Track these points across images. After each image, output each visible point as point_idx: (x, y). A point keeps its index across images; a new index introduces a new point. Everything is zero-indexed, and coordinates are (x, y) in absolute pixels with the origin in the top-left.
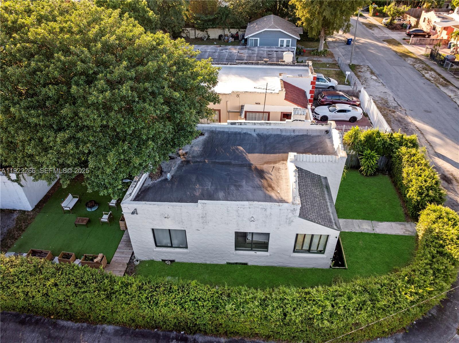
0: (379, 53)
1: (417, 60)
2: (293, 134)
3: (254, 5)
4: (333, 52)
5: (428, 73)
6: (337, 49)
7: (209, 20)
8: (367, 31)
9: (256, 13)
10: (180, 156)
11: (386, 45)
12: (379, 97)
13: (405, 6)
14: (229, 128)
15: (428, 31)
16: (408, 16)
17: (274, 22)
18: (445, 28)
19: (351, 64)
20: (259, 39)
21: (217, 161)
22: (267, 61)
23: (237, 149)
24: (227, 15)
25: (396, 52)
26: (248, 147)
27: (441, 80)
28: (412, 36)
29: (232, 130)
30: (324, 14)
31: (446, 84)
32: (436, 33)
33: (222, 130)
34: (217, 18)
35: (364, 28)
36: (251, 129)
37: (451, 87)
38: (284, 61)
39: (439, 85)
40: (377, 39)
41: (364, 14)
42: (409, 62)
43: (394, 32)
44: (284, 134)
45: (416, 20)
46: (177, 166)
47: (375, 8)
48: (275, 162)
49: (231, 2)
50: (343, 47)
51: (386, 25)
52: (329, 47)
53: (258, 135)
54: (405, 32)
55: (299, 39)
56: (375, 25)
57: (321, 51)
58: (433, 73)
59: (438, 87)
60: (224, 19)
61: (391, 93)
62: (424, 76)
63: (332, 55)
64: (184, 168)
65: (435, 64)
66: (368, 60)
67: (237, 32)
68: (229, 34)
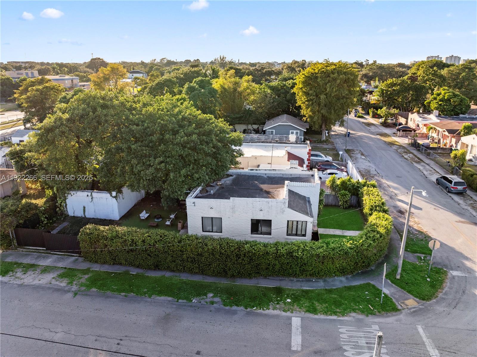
0: (370, 142)
1: (401, 146)
2: (290, 177)
3: (271, 107)
4: (334, 142)
5: (407, 155)
6: (337, 140)
7: (237, 118)
8: (365, 127)
9: (273, 113)
10: (218, 185)
11: (379, 137)
12: (364, 169)
13: (395, 109)
14: (249, 173)
15: (414, 128)
16: (400, 117)
17: (286, 118)
18: (425, 125)
19: (346, 149)
20: (274, 131)
21: (241, 187)
22: (278, 141)
23: (254, 183)
24: (250, 115)
25: (385, 142)
26: (261, 182)
27: (417, 159)
28: (401, 131)
29: (251, 174)
30: (322, 112)
31: (419, 161)
32: (420, 129)
33: (244, 174)
34: (242, 117)
35: (363, 126)
36: (263, 174)
37: (422, 164)
38: (290, 141)
39: (413, 162)
40: (373, 133)
41: (365, 116)
42: (394, 148)
43: (388, 129)
44: (284, 176)
45: (406, 120)
46: (216, 189)
47: (373, 112)
48: (278, 188)
49: (253, 106)
50: (342, 138)
51: (382, 124)
52: (331, 138)
53: (268, 177)
54: (395, 129)
55: (306, 131)
56: (372, 123)
57: (323, 140)
58: (411, 155)
59: (412, 163)
60: (248, 117)
61: (374, 167)
62: (403, 156)
63: (332, 143)
64: (221, 190)
65: (414, 149)
66: (361, 146)
67: (258, 128)
68: (251, 129)
